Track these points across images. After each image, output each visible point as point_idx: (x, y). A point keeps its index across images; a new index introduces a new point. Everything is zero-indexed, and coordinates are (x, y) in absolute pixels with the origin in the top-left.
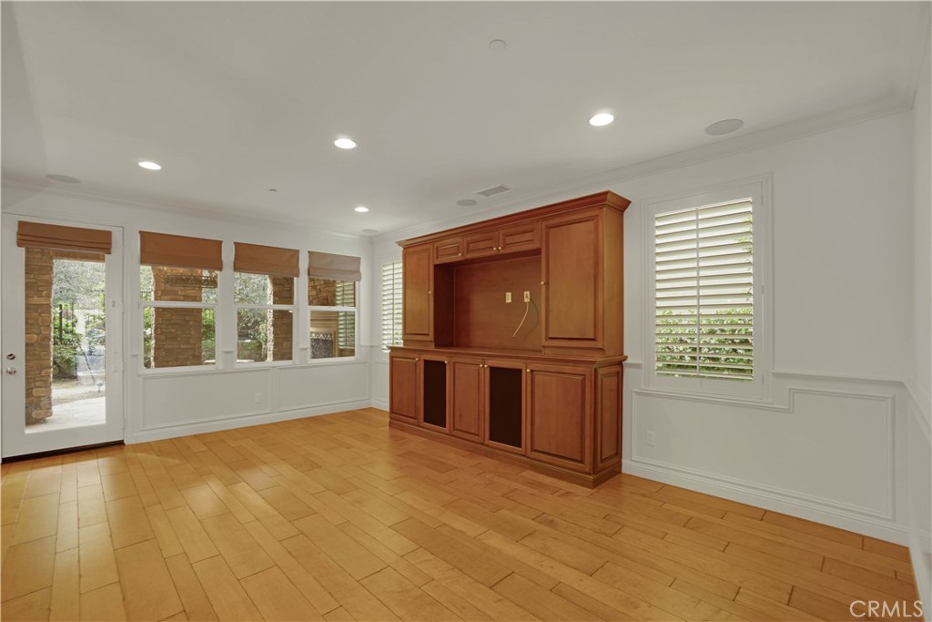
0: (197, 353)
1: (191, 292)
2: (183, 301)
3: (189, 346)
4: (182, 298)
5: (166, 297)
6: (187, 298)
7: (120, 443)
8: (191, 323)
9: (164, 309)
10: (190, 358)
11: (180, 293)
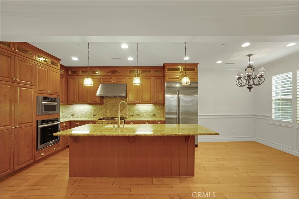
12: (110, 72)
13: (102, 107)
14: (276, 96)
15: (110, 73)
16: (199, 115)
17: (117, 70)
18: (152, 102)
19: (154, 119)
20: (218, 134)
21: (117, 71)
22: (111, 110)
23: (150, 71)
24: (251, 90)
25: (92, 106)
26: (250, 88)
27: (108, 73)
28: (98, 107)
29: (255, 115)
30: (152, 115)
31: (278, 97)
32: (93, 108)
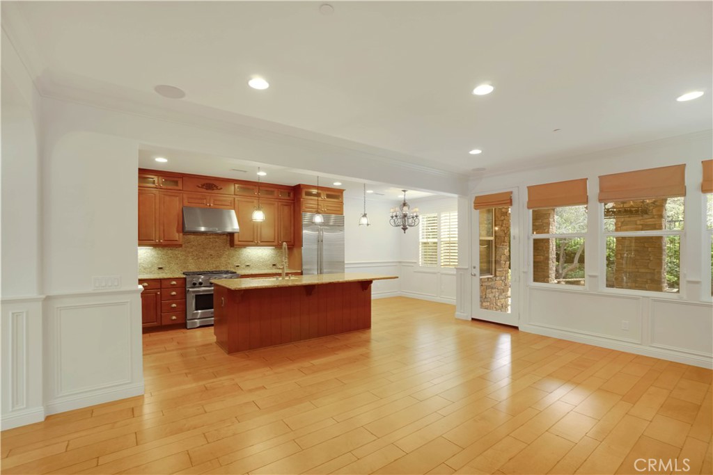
0: (656, 277)
1: (650, 221)
2: (642, 230)
3: (647, 271)
4: (641, 226)
5: (624, 227)
6: (645, 227)
7: (516, 328)
8: (650, 249)
9: (624, 238)
10: (649, 281)
11: (638, 222)
12: (203, 185)
13: (177, 252)
14: (423, 238)
15: (202, 187)
16: (346, 262)
17: (216, 183)
18: (276, 243)
19: (274, 271)
20: (397, 277)
21: (215, 186)
22: (196, 258)
23: (273, 192)
24: (406, 231)
25: (154, 250)
26: (405, 229)
27: (199, 187)
28: (170, 252)
29: (400, 262)
30: (271, 266)
31: (425, 240)
32: (158, 254)
